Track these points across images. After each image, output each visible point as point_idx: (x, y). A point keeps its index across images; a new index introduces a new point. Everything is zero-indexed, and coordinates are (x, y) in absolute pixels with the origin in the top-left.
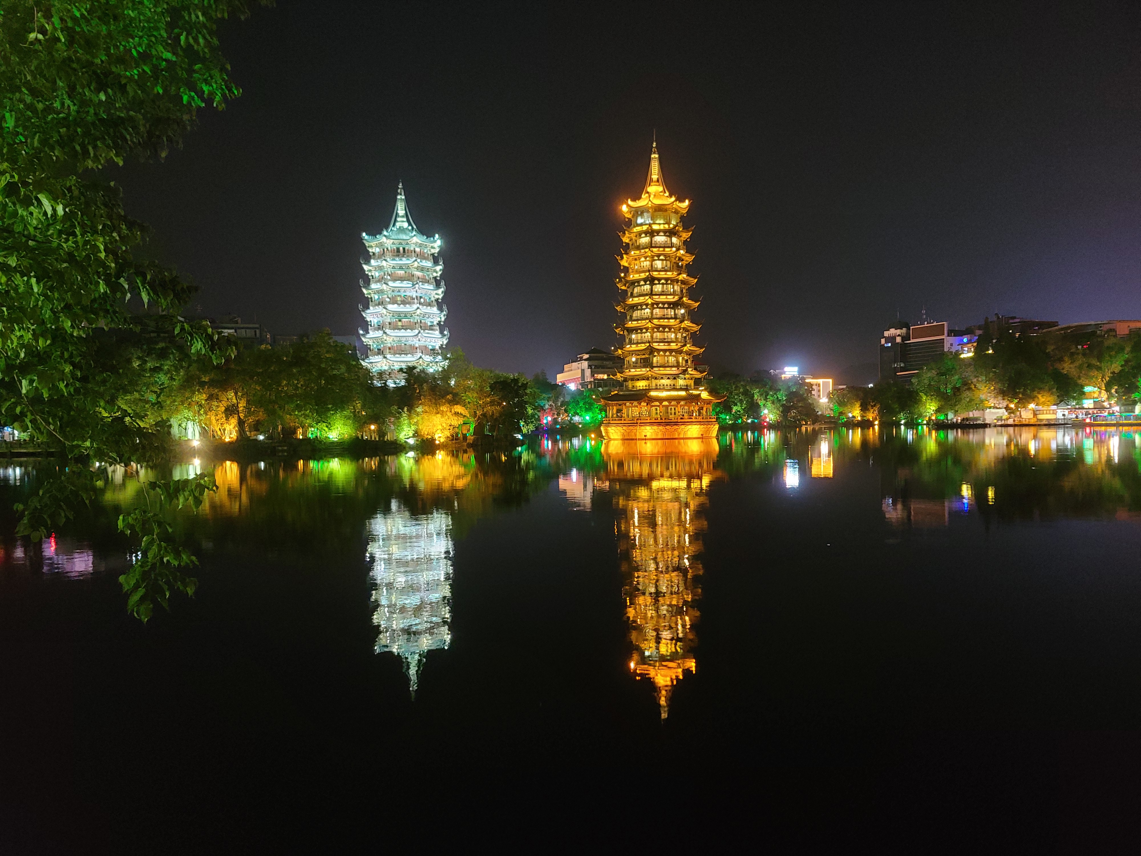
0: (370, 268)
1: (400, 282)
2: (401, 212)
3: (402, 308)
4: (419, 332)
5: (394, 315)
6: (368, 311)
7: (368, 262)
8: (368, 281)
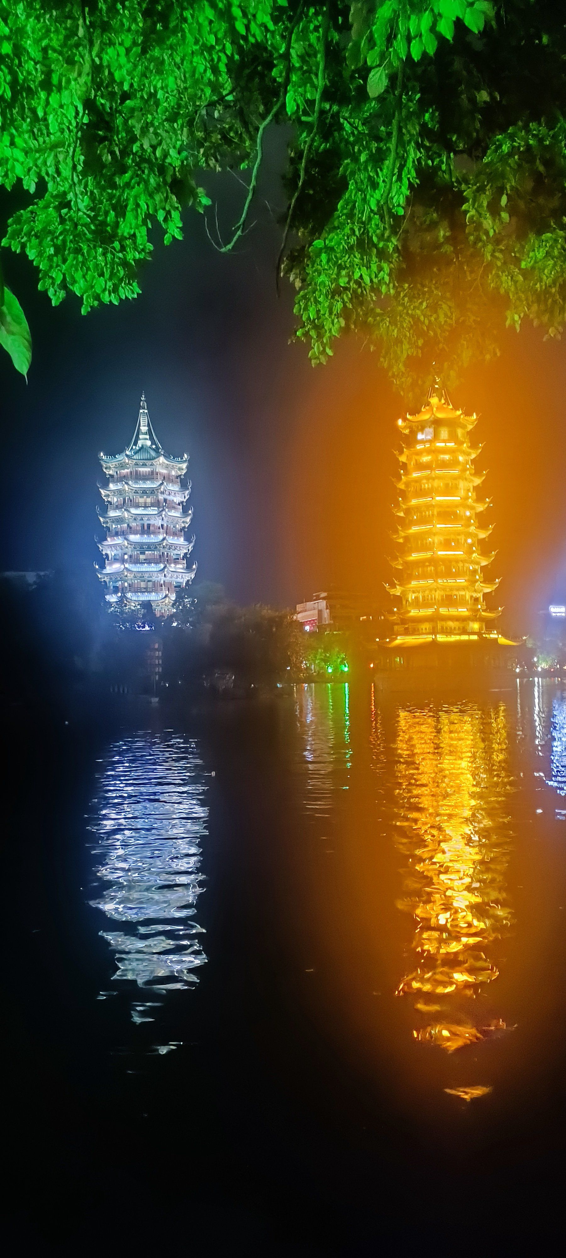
0: (108, 492)
1: (143, 508)
2: (144, 429)
3: (145, 539)
4: (165, 567)
5: (136, 547)
6: (105, 543)
7: (105, 485)
8: (105, 507)
